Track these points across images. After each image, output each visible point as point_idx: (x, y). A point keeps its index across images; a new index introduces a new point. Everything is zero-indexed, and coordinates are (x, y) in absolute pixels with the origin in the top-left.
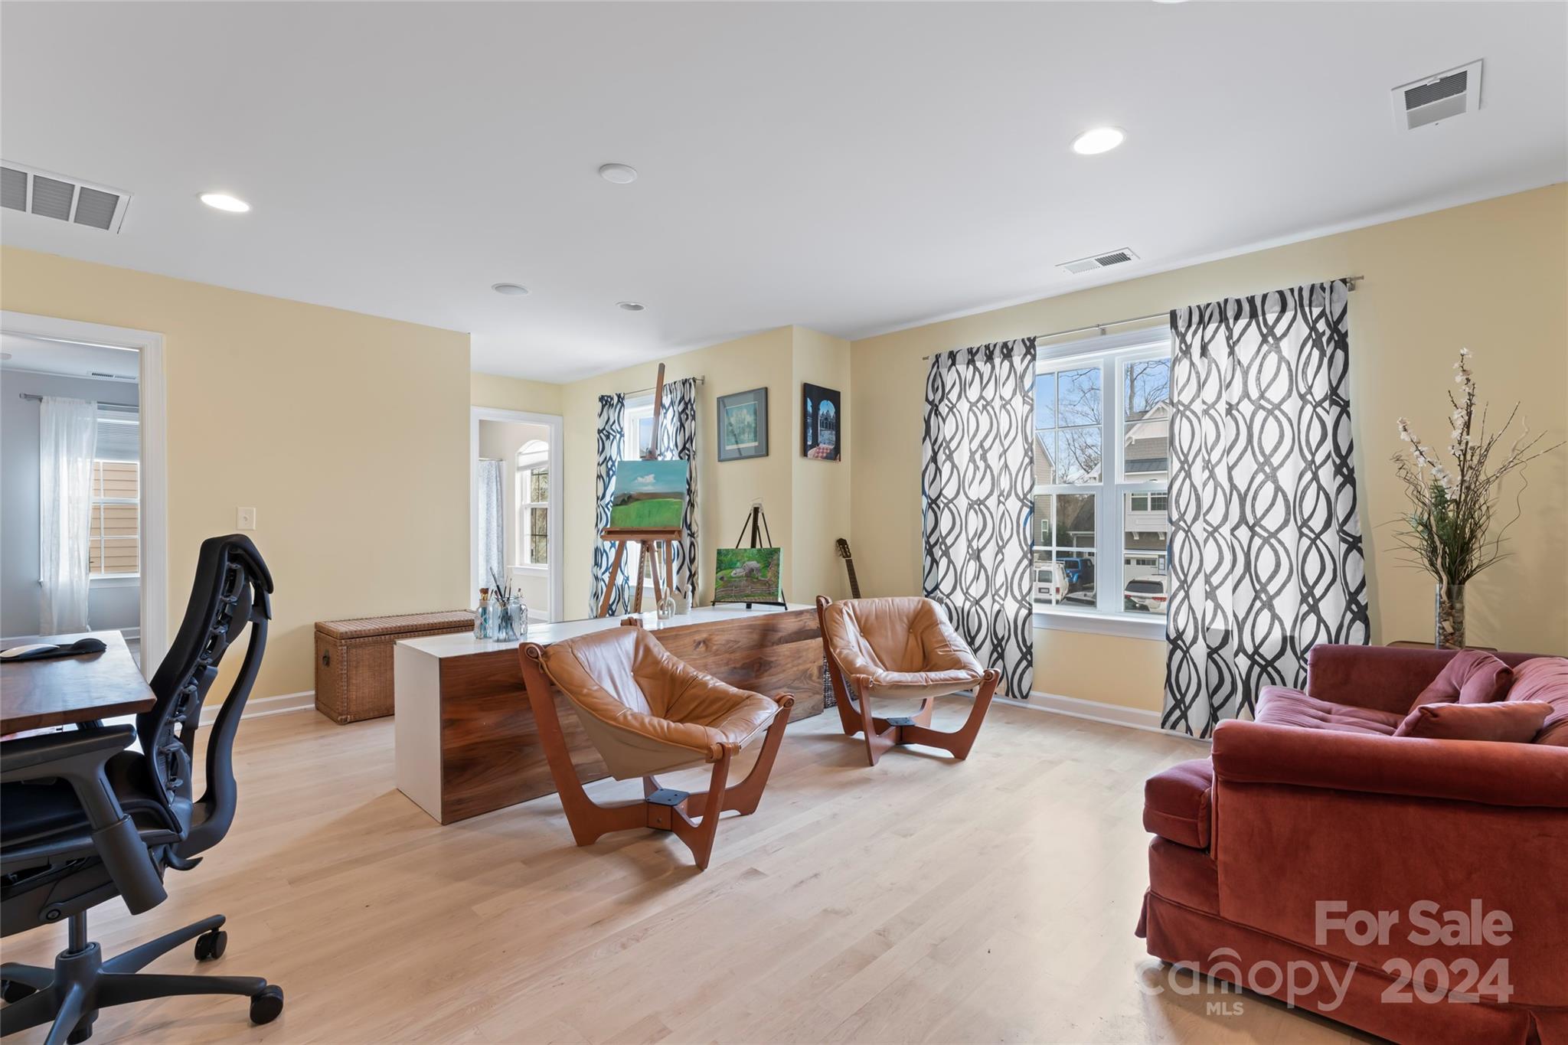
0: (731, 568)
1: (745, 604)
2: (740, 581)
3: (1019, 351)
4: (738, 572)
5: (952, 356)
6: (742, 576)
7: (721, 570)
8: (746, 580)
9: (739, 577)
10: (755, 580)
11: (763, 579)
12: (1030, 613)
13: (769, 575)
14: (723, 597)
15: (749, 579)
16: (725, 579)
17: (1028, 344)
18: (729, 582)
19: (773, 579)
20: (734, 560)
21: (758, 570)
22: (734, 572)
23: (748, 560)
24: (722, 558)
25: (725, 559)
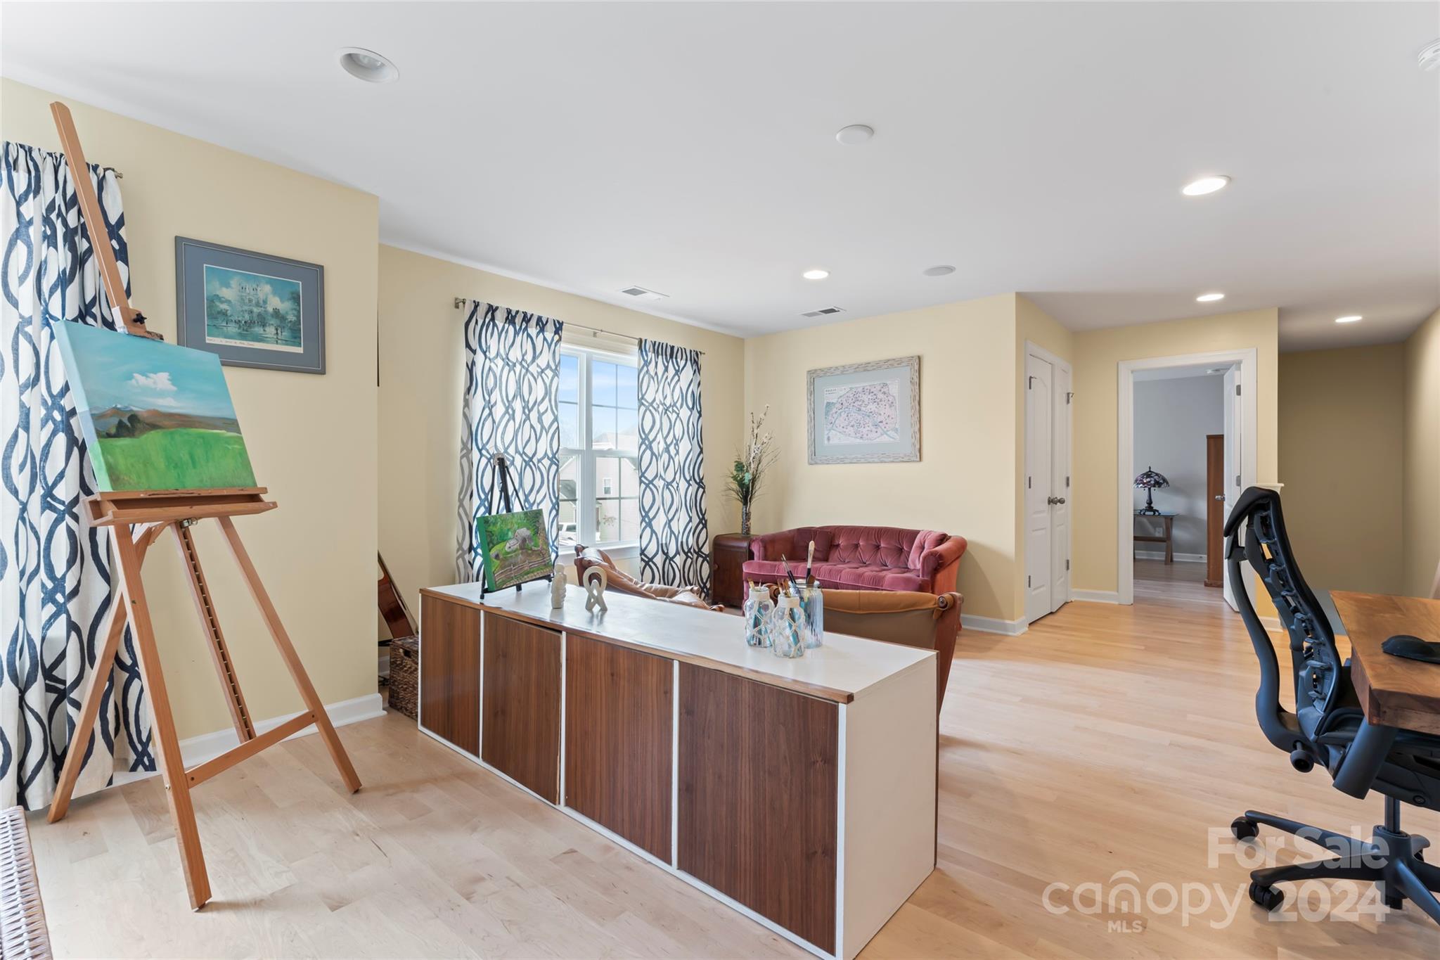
0: (504, 541)
1: (515, 587)
2: (516, 555)
3: (550, 329)
4: (511, 545)
5: (492, 310)
6: (517, 550)
7: (494, 545)
8: (522, 554)
9: (515, 551)
10: (530, 552)
11: (536, 549)
12: (557, 556)
13: (540, 542)
14: (504, 582)
15: (524, 551)
16: (501, 557)
17: (558, 326)
18: (505, 559)
19: (545, 547)
20: (505, 529)
21: (530, 538)
22: (508, 545)
23: (518, 528)
24: (491, 528)
25: (495, 529)
